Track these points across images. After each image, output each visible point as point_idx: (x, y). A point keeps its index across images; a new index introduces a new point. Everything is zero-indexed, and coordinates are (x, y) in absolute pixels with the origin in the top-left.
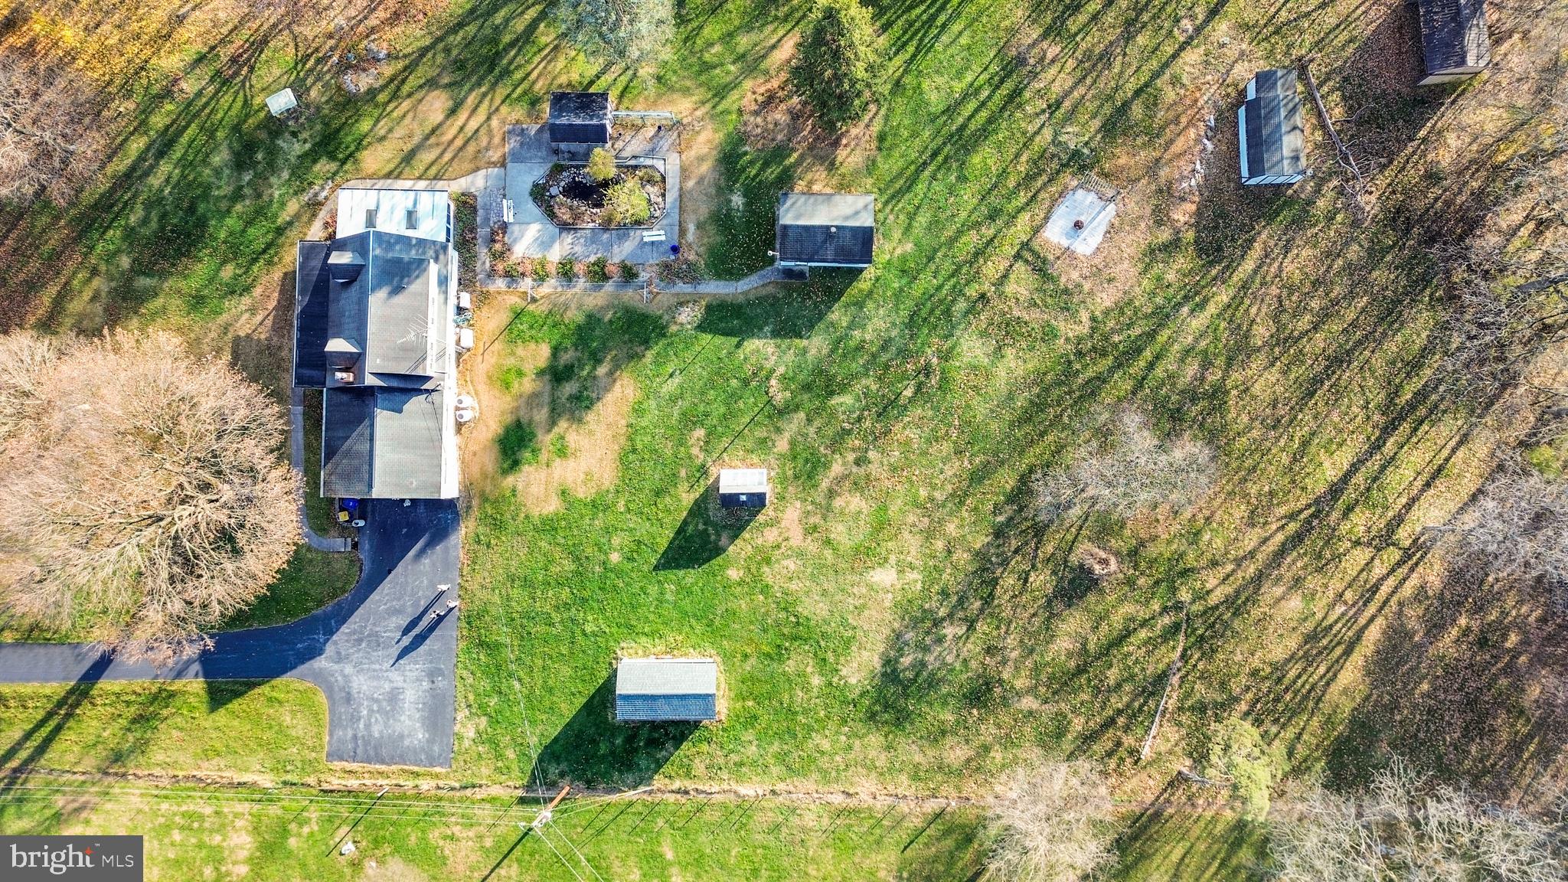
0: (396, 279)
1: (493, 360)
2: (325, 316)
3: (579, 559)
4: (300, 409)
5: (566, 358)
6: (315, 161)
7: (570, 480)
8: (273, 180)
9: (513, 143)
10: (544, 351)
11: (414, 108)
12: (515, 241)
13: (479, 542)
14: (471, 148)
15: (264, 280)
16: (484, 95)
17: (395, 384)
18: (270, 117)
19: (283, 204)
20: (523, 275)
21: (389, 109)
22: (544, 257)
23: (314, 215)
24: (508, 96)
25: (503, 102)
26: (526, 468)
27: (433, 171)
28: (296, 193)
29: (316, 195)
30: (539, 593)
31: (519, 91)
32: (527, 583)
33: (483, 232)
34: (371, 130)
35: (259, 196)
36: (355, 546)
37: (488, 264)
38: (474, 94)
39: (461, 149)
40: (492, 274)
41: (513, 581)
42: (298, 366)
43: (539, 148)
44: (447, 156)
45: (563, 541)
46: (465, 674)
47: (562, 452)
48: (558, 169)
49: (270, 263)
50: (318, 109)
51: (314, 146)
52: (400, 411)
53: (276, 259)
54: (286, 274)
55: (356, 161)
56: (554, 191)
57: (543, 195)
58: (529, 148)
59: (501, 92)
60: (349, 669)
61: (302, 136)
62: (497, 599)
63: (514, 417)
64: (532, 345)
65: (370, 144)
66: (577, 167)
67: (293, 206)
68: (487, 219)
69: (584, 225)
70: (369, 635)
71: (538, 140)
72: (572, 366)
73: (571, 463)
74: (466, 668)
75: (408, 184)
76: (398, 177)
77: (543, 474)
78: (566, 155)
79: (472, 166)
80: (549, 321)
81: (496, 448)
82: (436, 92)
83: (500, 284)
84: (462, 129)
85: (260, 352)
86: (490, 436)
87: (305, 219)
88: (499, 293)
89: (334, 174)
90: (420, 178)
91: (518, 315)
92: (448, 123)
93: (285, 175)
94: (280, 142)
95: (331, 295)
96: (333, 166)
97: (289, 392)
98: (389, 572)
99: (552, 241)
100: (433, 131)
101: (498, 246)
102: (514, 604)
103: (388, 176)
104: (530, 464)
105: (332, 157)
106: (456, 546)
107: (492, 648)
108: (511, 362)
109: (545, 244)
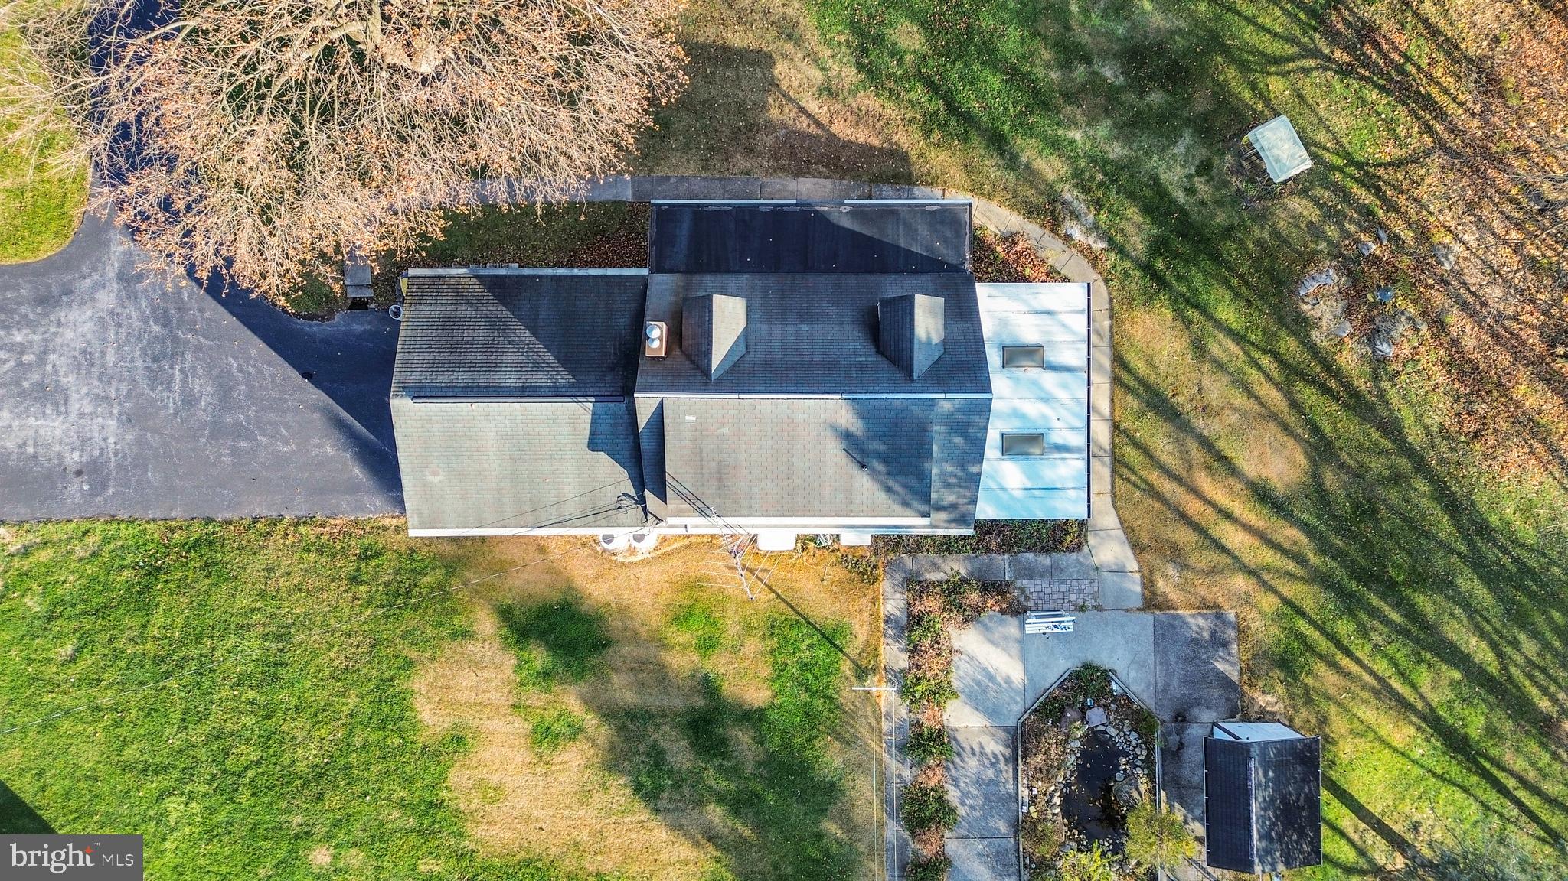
0: (881, 447)
1: (732, 589)
2: (806, 266)
3: (318, 778)
4: (627, 195)
5: (742, 738)
6: (1147, 210)
7: (485, 754)
8: (1103, 130)
9: (1198, 624)
10: (757, 695)
11: (1272, 416)
12: (987, 629)
13: (364, 557)
14: (1183, 535)
15: (894, 113)
16: (1300, 559)
17: (646, 445)
18: (1245, 121)
19: (1055, 145)
20: (914, 650)
21: (1265, 361)
22: (954, 694)
23: (1031, 211)
24: (1300, 612)
25: (1287, 601)
26: (510, 660)
27: (1132, 455)
28: (1078, 174)
29: (1075, 216)
30: (251, 694)
31: (1313, 633)
32: (271, 672)
33: (1002, 564)
34: (1218, 324)
35: (1070, 97)
36: (359, 305)
37: (935, 577)
38: (1303, 539)
39: (1183, 516)
40: (916, 585)
41: (279, 638)
42: (697, 210)
43: (1186, 681)
44: (1167, 486)
45: (357, 742)
46: (93, 540)
47: (544, 736)
48: (1141, 721)
49: (929, 123)
50: (1261, 217)
51: (1181, 209)
52: (593, 445)
53: (937, 135)
54: (904, 157)
55: (1149, 300)
56: (1097, 716)
57: (1086, 692)
58: (1185, 660)
59: (1308, 596)
60: (106, 299)
61: (1199, 183)
62: (244, 602)
63: (614, 635)
64: (766, 672)
65: (1188, 323)
66: (1148, 763)
67: (1051, 168)
68: (1030, 573)
69: (1023, 781)
70: (175, 339)
71: (1204, 679)
72: (724, 755)
73: (523, 756)
74: (106, 541)
75: (1102, 403)
76: (1116, 381)
77: (498, 698)
78: (1174, 739)
79: (1145, 540)
80: (819, 703)
81: (555, 597)
82: (1302, 460)
83: (893, 603)
84: (1228, 516)
85: (741, 109)
86: (579, 582)
87: (1028, 192)
88: (874, 601)
89: (1121, 251)
90: (1116, 427)
91: (830, 638)
92: (1238, 486)
93: (1117, 151)
94: (1187, 139)
95: (851, 281)
96: (1137, 245)
97: (659, 172)
98: (307, 375)
99: (991, 712)
100: (1222, 458)
101: (974, 597)
102: (231, 641)
103: (1118, 360)
104: (519, 668)
105: (1158, 246)
106: (361, 508)
107: (141, 599)
108: (731, 625)
109: (980, 697)
